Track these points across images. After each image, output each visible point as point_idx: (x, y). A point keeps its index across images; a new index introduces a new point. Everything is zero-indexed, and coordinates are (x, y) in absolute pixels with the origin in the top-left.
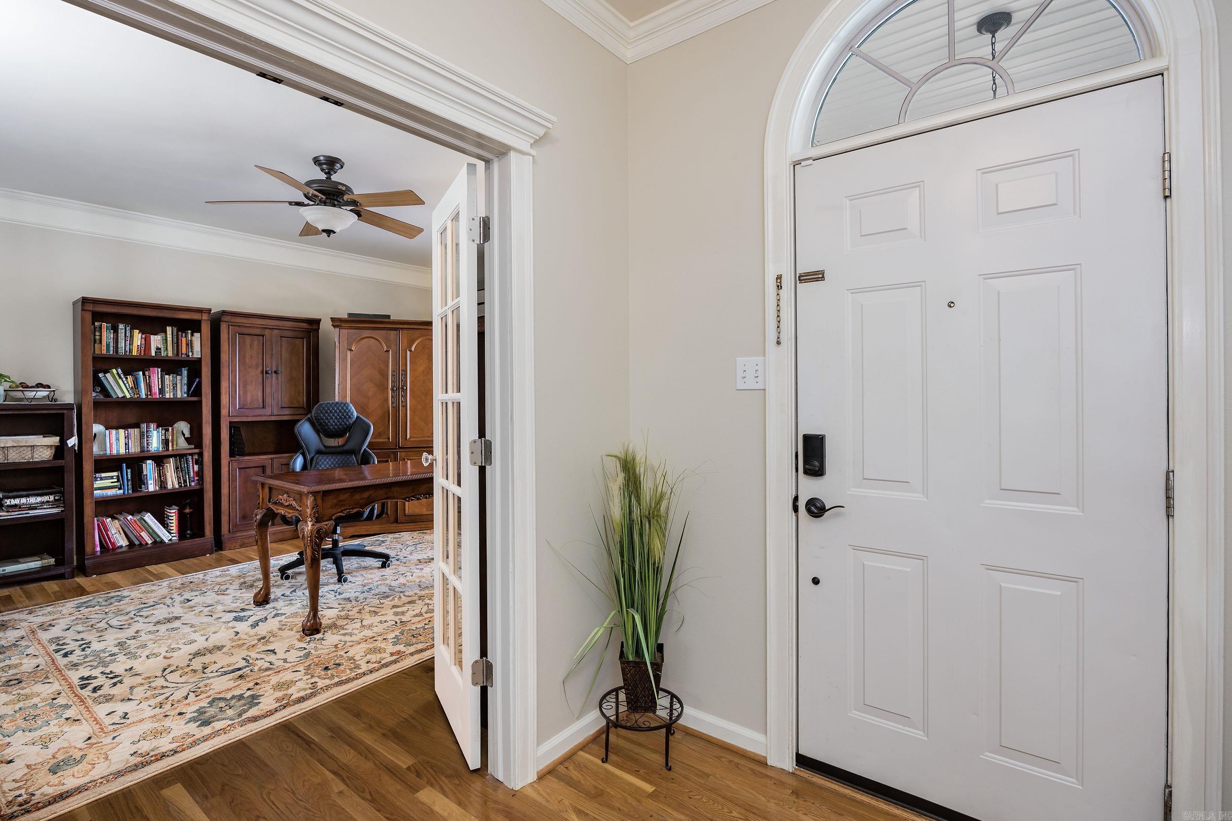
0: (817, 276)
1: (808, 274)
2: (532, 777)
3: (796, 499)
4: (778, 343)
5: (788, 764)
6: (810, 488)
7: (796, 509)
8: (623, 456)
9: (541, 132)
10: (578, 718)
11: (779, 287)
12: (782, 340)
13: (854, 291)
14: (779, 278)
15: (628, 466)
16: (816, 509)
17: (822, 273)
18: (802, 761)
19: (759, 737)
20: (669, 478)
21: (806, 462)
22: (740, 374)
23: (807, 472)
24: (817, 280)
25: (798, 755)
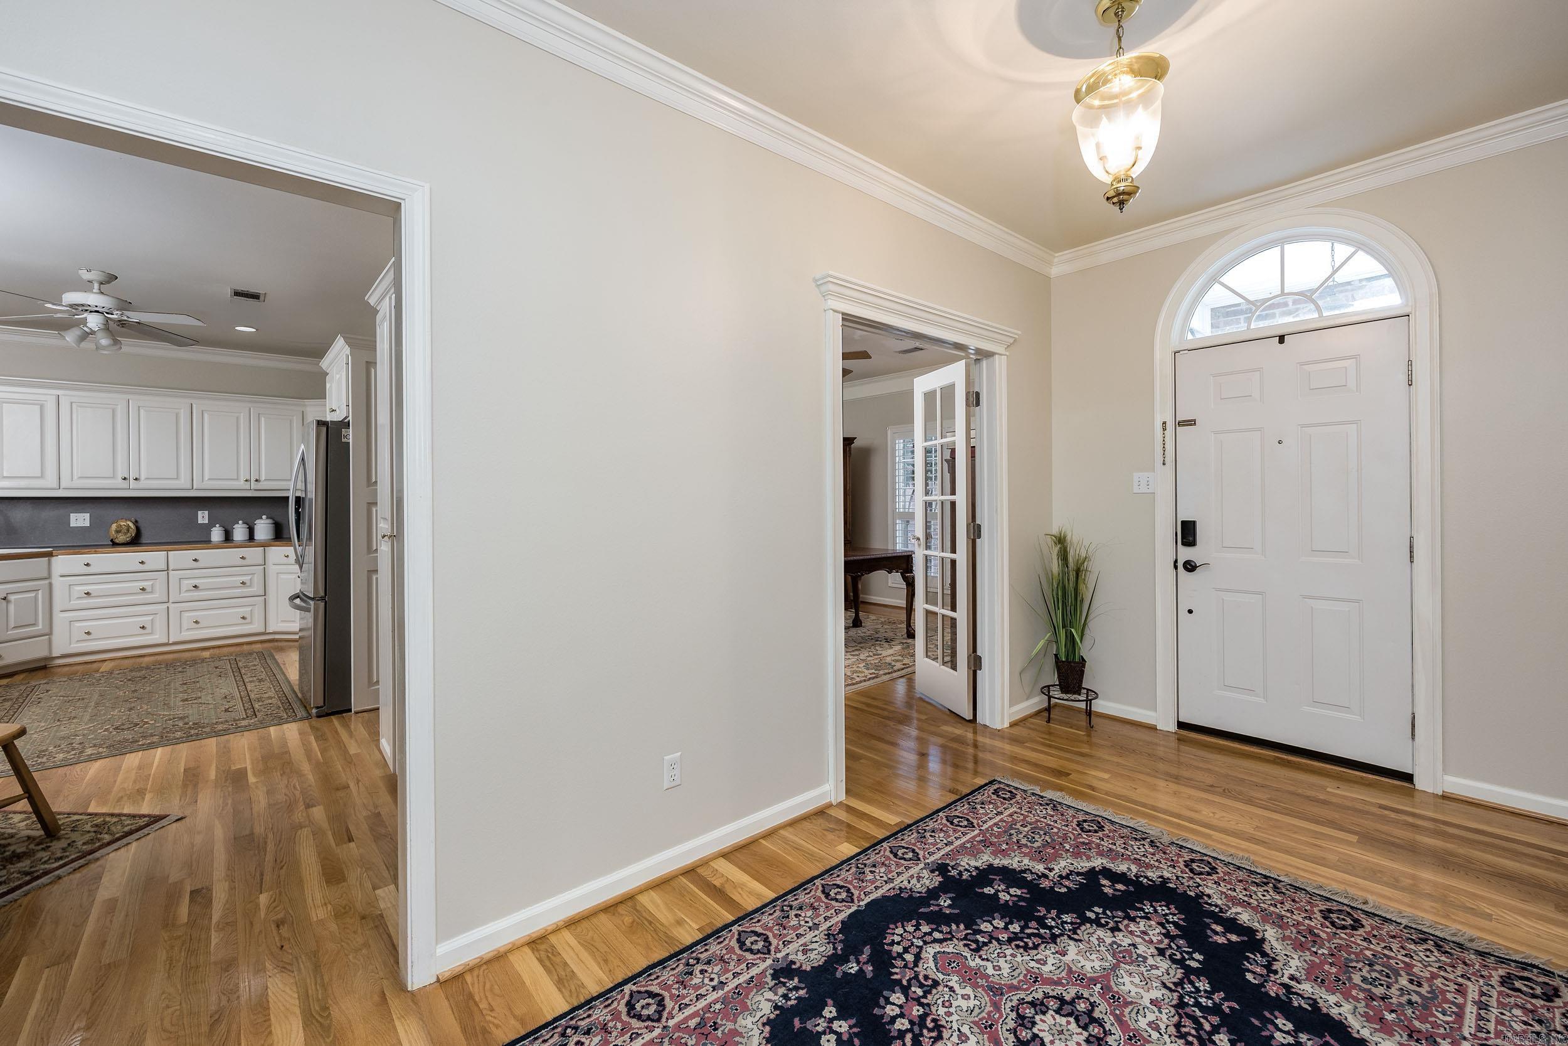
0: (1191, 423)
1: (1184, 421)
2: (1006, 725)
3: (1176, 562)
4: (1164, 464)
5: (1172, 727)
6: (1186, 553)
7: (1176, 567)
8: (1059, 535)
9: (1011, 341)
10: (1027, 699)
11: (1164, 429)
12: (1166, 462)
13: (1216, 433)
14: (1164, 423)
15: (1061, 540)
16: (1190, 567)
17: (1195, 421)
18: (1181, 725)
19: (1152, 714)
20: (1090, 550)
21: (1183, 538)
22: (1136, 484)
23: (1183, 544)
24: (1191, 425)
25: (1178, 722)
